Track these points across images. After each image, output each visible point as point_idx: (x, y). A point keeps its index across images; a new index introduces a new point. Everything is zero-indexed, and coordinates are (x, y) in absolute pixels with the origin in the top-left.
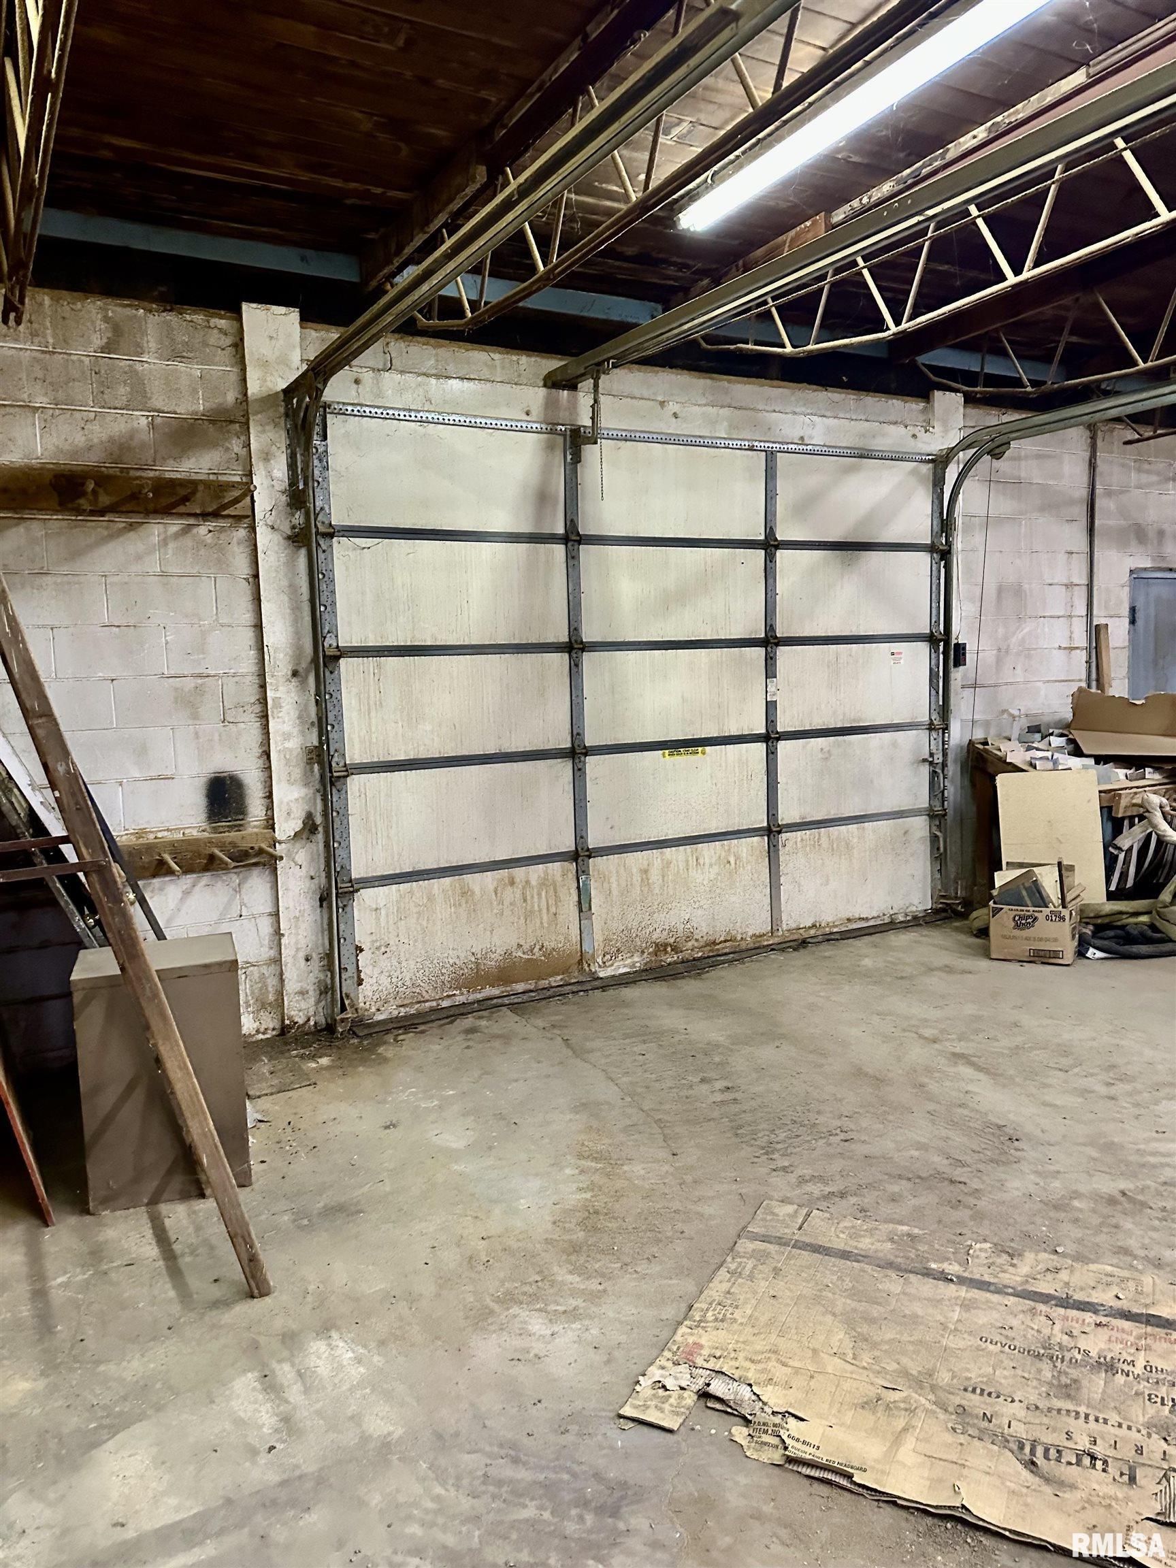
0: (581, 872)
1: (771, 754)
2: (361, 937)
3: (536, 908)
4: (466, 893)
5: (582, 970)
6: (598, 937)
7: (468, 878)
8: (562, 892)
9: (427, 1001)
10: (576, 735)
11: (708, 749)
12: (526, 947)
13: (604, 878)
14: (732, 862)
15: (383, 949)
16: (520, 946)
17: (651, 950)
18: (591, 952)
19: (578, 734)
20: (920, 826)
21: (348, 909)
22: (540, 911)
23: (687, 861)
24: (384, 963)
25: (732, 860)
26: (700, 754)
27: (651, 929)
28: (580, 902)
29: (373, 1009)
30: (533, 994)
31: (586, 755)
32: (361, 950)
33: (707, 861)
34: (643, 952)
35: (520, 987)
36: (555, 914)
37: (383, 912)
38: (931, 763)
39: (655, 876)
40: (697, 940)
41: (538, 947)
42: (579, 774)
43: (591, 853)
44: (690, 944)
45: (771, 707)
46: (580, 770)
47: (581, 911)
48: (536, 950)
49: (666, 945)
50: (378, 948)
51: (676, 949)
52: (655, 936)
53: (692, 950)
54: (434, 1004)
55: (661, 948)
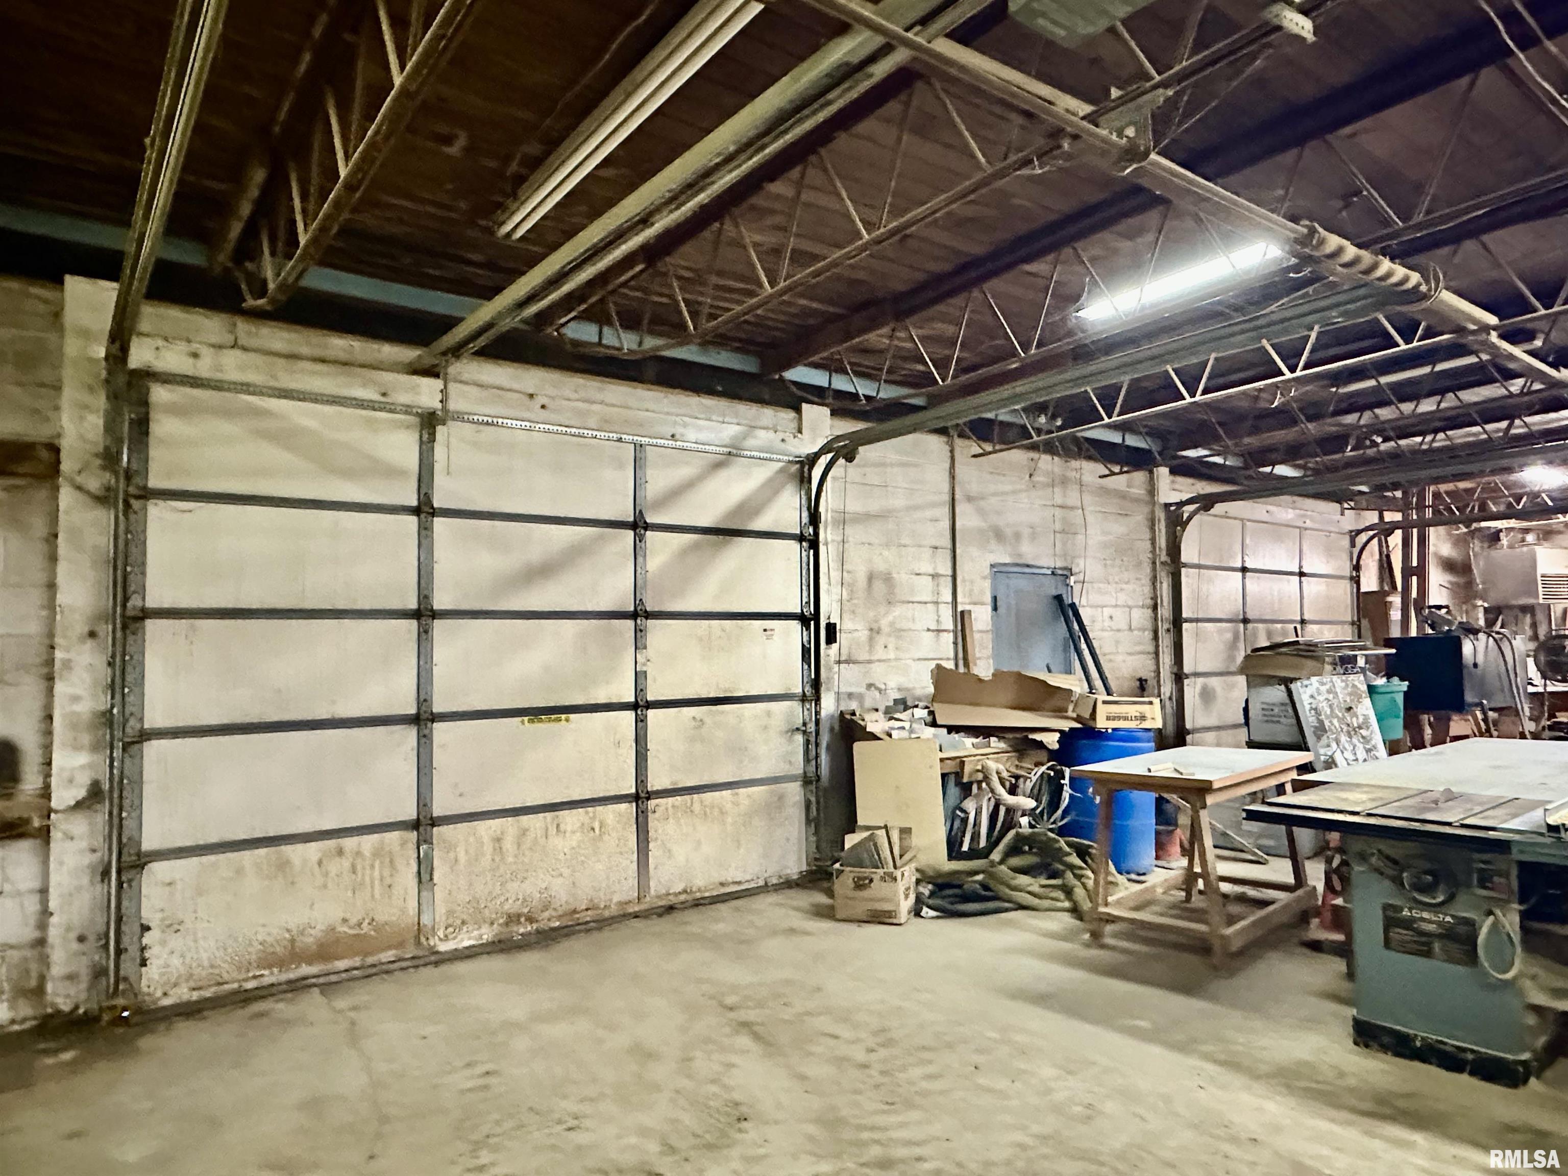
0: (424, 840)
1: (640, 721)
2: (148, 914)
3: (367, 879)
4: (283, 865)
5: (418, 943)
6: (441, 910)
7: (288, 850)
8: (400, 863)
9: (227, 983)
10: (423, 700)
11: (572, 716)
12: (353, 921)
13: (450, 847)
14: (597, 831)
15: (176, 927)
16: (345, 920)
17: (501, 921)
18: (430, 925)
19: (425, 700)
20: (794, 792)
21: (134, 884)
22: (372, 882)
23: (547, 829)
24: (176, 942)
25: (596, 825)
26: (563, 723)
27: (502, 899)
28: (419, 873)
29: (159, 994)
30: (355, 972)
31: (433, 721)
32: (148, 928)
33: (569, 828)
34: (492, 923)
35: (341, 965)
36: (390, 886)
37: (179, 886)
38: (804, 732)
39: (509, 844)
40: (555, 909)
41: (367, 921)
42: (425, 742)
43: (434, 822)
44: (546, 914)
45: (640, 677)
46: (425, 736)
47: (420, 882)
48: (365, 925)
49: (519, 916)
50: (170, 925)
51: (531, 920)
52: (507, 907)
53: (549, 920)
54: (236, 985)
55: (513, 919)
